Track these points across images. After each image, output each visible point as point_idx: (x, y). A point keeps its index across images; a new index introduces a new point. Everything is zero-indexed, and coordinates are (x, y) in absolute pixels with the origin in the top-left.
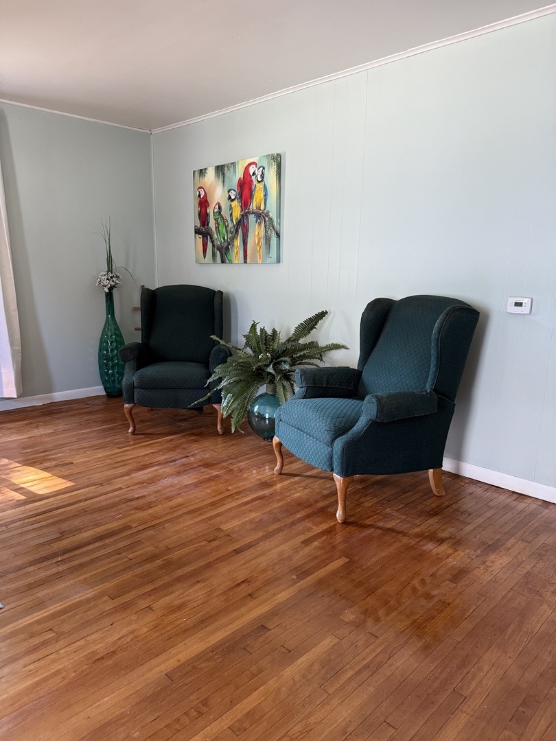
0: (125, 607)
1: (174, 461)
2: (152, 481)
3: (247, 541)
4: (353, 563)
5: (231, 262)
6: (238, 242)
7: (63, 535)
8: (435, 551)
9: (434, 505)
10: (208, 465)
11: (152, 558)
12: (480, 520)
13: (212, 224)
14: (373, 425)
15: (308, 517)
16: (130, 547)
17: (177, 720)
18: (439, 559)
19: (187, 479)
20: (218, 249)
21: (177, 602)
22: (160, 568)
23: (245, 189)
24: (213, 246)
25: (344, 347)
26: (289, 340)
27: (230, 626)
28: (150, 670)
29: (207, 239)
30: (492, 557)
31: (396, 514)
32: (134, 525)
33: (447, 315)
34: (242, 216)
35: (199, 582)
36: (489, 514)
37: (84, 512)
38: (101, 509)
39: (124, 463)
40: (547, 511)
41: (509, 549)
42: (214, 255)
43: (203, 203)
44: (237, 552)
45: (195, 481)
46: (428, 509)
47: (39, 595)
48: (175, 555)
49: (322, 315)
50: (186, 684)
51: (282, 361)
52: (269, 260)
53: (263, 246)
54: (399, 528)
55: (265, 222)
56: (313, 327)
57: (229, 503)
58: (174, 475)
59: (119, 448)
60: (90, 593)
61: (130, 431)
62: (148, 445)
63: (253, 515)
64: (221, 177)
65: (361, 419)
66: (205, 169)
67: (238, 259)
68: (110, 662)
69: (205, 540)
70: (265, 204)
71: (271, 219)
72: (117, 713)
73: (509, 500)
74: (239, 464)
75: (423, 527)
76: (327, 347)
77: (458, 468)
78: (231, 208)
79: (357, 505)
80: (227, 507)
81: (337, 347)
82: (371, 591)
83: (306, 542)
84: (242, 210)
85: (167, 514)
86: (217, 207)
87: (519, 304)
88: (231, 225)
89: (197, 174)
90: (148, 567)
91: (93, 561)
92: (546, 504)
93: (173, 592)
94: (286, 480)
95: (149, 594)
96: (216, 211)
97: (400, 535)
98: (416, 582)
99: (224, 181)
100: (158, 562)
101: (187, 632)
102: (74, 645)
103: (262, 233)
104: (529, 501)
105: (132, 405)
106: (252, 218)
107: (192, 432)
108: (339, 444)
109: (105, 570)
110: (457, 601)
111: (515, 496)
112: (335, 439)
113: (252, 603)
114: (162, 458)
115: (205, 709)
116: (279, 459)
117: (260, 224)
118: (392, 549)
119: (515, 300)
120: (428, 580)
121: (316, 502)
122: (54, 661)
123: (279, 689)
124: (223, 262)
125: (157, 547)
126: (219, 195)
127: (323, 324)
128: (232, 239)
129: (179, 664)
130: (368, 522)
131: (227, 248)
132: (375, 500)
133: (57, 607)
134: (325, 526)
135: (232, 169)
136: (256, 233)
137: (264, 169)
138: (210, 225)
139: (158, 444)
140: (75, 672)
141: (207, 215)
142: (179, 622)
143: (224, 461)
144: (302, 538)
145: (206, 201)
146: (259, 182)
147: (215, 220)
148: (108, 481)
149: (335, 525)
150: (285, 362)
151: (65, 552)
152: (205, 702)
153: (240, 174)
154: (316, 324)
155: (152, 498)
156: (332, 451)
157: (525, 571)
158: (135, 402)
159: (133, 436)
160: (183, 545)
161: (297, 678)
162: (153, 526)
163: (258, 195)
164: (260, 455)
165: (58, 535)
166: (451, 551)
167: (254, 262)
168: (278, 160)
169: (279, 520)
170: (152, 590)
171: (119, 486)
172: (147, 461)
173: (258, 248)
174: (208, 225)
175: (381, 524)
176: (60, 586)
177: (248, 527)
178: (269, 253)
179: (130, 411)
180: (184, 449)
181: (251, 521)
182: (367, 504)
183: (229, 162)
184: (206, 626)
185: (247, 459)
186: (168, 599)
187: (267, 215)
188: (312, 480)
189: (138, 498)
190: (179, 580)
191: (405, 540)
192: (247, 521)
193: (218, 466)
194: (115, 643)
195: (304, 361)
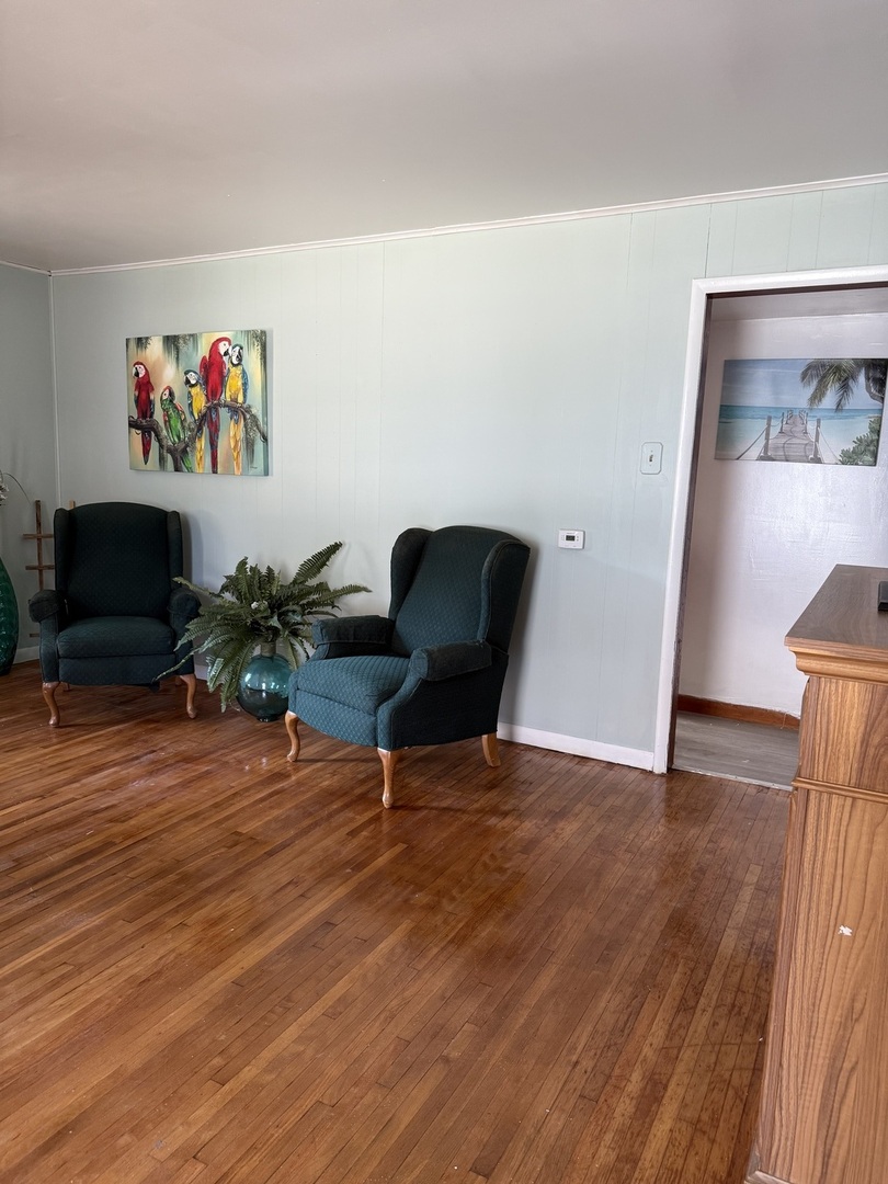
0: (152, 927)
1: (137, 758)
2: (116, 786)
3: (279, 841)
4: (413, 848)
5: (190, 470)
6: (203, 443)
7: (19, 863)
8: (500, 825)
9: (491, 777)
10: (188, 759)
11: (161, 873)
12: (543, 789)
13: (158, 415)
14: (424, 685)
15: (346, 806)
16: (127, 864)
17: (264, 1018)
18: (505, 833)
19: (167, 780)
20: (169, 451)
21: (217, 914)
22: (178, 882)
23: (213, 372)
24: (161, 446)
25: (366, 590)
26: (295, 582)
27: (291, 928)
28: (212, 981)
29: (150, 436)
30: (561, 825)
31: (450, 791)
32: (117, 841)
33: (497, 552)
34: (209, 408)
35: (234, 891)
36: (551, 782)
37: (35, 833)
38: (59, 827)
39: (63, 766)
40: (612, 772)
41: (577, 815)
42: (162, 459)
43: (144, 386)
44: (270, 854)
45: (180, 780)
46: (484, 782)
47: (26, 931)
48: (191, 867)
49: (335, 548)
50: (260, 987)
51: (288, 611)
52: (252, 472)
53: (243, 452)
54: (456, 805)
55: (245, 419)
56: (324, 564)
57: (239, 802)
58: (145, 776)
59: (45, 747)
60: (97, 920)
61: (52, 722)
62: (88, 740)
63: (276, 813)
64: (173, 353)
65: (407, 679)
66: (147, 338)
67: (203, 468)
68: (160, 982)
69: (224, 846)
70: (245, 396)
71: (254, 417)
72: (192, 1024)
73: (571, 765)
74: (235, 754)
75: (481, 801)
76: (343, 589)
77: (511, 733)
78: (190, 396)
79: (402, 787)
80: (238, 806)
81: (356, 589)
82: (440, 872)
83: (353, 833)
84: (208, 400)
85: (158, 823)
86: (167, 392)
87: (570, 538)
88: (189, 419)
89: (133, 345)
90: (160, 883)
91: (80, 887)
92: (611, 765)
93: (205, 906)
94: (305, 767)
95: (176, 911)
96: (165, 398)
97: (458, 814)
98: (486, 858)
99: (177, 359)
100: (172, 877)
101: (240, 941)
102: (106, 972)
103: (241, 434)
104: (592, 764)
105: (55, 683)
106: (224, 413)
107: (148, 717)
108: (384, 711)
109: (102, 895)
110: (532, 870)
111: (577, 759)
112: (379, 705)
113: (308, 904)
114: (117, 756)
115: (290, 1004)
116: (294, 742)
117: (237, 422)
118: (453, 829)
119: (566, 533)
120: (498, 854)
121: (352, 788)
122: (87, 992)
123: (365, 976)
124: (177, 469)
125: (161, 861)
126: (169, 376)
127: (337, 559)
128: (193, 439)
129: (243, 971)
130: (420, 803)
131: (184, 451)
132: (423, 779)
133: (60, 940)
134: (369, 815)
135: (191, 344)
136: (232, 434)
137: (241, 348)
138: (155, 417)
139: (102, 739)
140: (120, 997)
141: (150, 403)
142: (226, 933)
143: (210, 753)
144: (347, 829)
145: (149, 382)
146: (234, 365)
147: (164, 410)
148: (50, 791)
149: (381, 812)
150: (294, 612)
151: (35, 881)
152: (288, 998)
153: (203, 350)
154: (328, 559)
155: (127, 807)
156: (376, 720)
157: (596, 834)
158: (61, 678)
159: (58, 730)
160: (198, 855)
161: (381, 962)
162: (145, 838)
163: (233, 384)
164: (259, 740)
165: (13, 864)
166: (516, 823)
167: (229, 472)
168: (261, 339)
169: (311, 814)
170: (178, 906)
171: (71, 796)
172: (97, 761)
173: (235, 454)
174: (151, 416)
175: (435, 804)
176: (51, 918)
177: (273, 826)
178: (252, 461)
179: (52, 693)
180: (146, 741)
181: (276, 820)
182: (415, 784)
183: (186, 333)
184: (261, 933)
185: (244, 747)
186: (203, 912)
187: (248, 410)
188: (339, 764)
189: (107, 808)
190: (208, 891)
191: (465, 818)
192: (270, 821)
193: (205, 759)
194: (156, 964)
195: (314, 609)
